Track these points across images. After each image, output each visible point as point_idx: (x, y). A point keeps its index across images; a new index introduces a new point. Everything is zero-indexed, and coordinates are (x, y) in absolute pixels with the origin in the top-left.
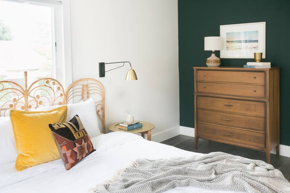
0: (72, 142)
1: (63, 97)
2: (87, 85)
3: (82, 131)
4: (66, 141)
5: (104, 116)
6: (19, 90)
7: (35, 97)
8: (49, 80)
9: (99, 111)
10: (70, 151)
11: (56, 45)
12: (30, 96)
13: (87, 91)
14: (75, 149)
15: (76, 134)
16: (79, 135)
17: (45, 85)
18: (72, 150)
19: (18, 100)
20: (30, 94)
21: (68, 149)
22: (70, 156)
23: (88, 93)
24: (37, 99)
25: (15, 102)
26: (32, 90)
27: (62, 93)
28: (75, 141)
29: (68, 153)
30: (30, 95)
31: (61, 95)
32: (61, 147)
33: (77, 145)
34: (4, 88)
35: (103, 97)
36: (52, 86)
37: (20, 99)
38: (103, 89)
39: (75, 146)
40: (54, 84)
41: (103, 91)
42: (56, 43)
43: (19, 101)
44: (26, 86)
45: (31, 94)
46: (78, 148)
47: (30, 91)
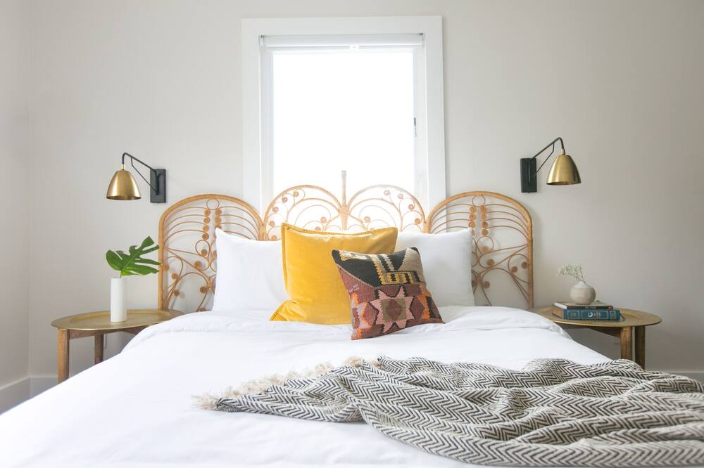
0: (371, 288)
1: (421, 225)
2: (483, 208)
3: (406, 274)
4: (358, 284)
5: (531, 283)
6: (332, 204)
7: (363, 220)
8: (391, 190)
9: (515, 269)
10: (364, 305)
11: (415, 124)
12: (352, 216)
13: (482, 221)
14: (377, 304)
15: (386, 276)
16: (394, 279)
17: (382, 199)
18: (369, 303)
19: (330, 221)
20: (352, 211)
21: (360, 301)
22: (364, 316)
23: (485, 224)
24: (366, 224)
25: (325, 225)
26: (357, 204)
27: (420, 217)
28: (378, 288)
29: (361, 309)
30: (351, 214)
31: (417, 221)
32: (351, 294)
33: (382, 295)
34: (306, 197)
35: (530, 239)
36: (396, 201)
37: (333, 219)
38: (529, 221)
39: (377, 297)
40: (401, 197)
41: (528, 224)
42: (415, 119)
43: (330, 224)
44: (344, 198)
45: (355, 212)
46: (382, 303)
47: (351, 207)
